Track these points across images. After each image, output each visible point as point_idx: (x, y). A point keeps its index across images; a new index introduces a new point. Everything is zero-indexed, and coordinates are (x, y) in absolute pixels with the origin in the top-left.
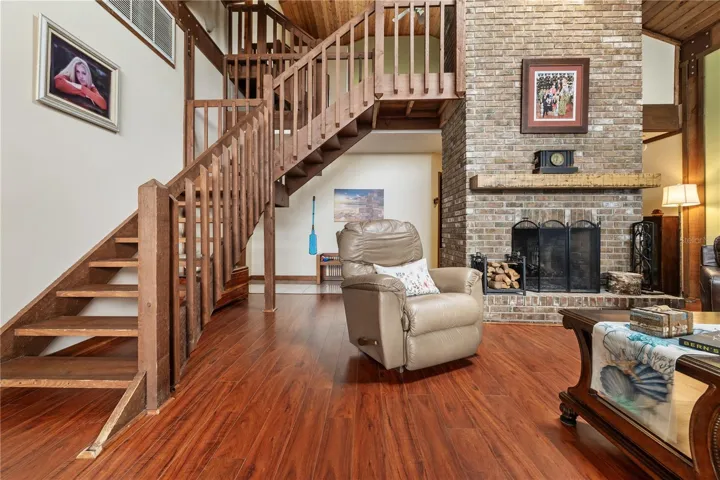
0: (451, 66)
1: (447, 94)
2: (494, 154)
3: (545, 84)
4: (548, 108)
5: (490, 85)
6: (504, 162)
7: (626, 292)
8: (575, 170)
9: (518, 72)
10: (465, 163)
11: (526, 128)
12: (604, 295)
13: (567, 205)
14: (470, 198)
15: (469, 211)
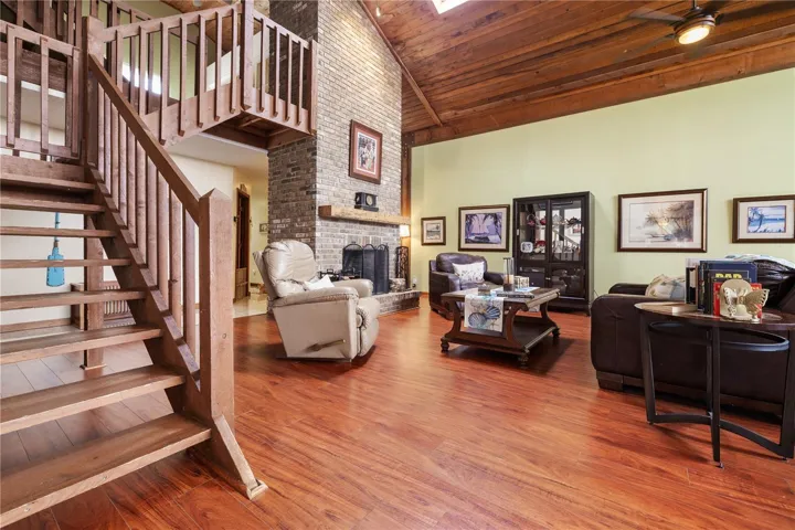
0: (307, 105)
1: (302, 128)
2: (334, 189)
3: (363, 143)
4: (363, 162)
5: (332, 131)
6: (339, 196)
7: (399, 291)
8: (377, 210)
9: (348, 128)
10: (315, 192)
11: (352, 173)
12: (390, 294)
13: (371, 234)
14: (318, 223)
15: (317, 234)
